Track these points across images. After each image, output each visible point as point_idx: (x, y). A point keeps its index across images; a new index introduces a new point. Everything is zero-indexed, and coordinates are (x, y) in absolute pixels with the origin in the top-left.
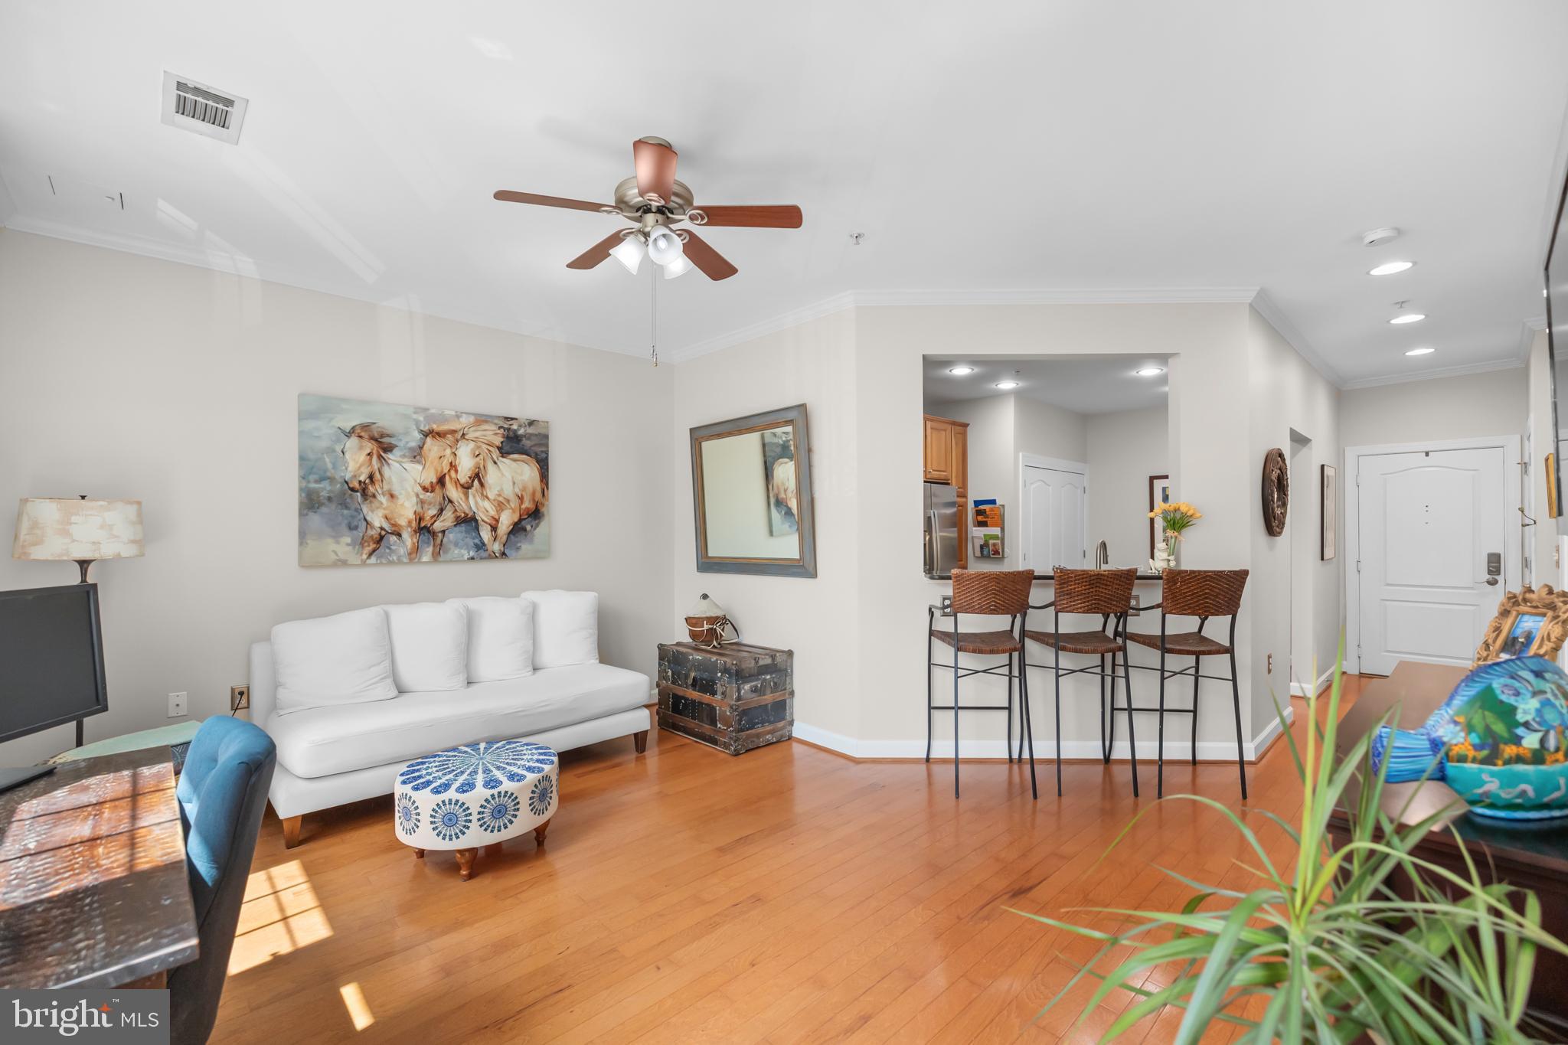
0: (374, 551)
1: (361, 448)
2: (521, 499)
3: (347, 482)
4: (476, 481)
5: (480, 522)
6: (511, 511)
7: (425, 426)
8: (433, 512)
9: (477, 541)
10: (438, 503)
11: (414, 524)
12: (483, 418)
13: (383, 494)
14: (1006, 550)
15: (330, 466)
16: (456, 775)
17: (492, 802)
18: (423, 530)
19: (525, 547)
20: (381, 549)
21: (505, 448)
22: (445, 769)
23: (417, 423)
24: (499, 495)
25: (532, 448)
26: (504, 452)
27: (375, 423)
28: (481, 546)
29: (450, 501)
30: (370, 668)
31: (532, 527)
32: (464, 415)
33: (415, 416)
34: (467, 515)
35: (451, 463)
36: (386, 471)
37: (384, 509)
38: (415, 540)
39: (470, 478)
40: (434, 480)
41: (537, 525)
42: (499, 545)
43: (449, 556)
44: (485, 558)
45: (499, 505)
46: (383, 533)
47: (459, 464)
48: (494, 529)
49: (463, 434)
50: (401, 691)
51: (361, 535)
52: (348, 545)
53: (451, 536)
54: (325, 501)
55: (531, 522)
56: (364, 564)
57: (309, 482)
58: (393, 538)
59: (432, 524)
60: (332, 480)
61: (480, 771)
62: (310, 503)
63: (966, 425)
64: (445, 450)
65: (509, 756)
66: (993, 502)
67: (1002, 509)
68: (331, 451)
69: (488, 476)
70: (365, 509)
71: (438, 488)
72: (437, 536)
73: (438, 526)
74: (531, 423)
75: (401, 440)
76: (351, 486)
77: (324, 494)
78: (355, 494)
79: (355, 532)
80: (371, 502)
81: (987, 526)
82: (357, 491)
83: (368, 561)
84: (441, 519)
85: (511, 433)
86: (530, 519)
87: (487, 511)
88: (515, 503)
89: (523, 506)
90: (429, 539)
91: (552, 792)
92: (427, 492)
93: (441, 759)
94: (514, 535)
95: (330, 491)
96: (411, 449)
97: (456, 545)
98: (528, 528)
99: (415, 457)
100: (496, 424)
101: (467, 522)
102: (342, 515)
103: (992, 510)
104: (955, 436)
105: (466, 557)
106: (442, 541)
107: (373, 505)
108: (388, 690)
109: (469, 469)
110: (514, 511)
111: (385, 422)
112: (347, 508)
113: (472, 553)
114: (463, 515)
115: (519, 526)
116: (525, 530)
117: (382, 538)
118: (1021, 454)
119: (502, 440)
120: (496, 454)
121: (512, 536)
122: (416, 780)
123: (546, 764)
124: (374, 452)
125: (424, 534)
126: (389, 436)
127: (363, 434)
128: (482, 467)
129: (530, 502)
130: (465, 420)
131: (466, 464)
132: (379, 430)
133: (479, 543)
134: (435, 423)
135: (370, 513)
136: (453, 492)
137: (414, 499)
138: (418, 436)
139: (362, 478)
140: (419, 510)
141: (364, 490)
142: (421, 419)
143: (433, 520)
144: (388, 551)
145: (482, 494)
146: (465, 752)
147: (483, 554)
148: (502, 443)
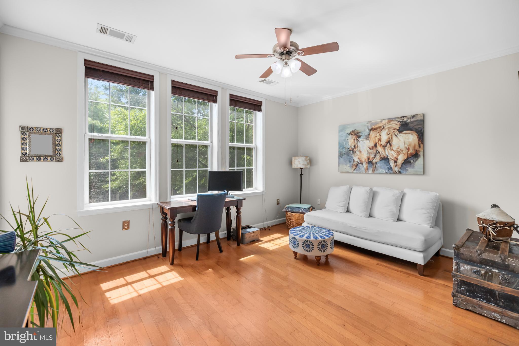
0: (355, 169)
1: (352, 138)
2: (408, 149)
3: (349, 149)
4: (388, 144)
5: (390, 159)
6: (403, 154)
7: (370, 127)
8: (373, 156)
9: (388, 166)
10: (374, 153)
11: (367, 161)
12: (391, 120)
13: (358, 151)
15: (345, 144)
18: (370, 162)
19: (410, 170)
20: (357, 169)
21: (400, 130)
23: (368, 127)
24: (398, 149)
25: (414, 127)
26: (400, 131)
27: (356, 130)
28: (390, 168)
29: (379, 152)
31: (414, 161)
32: (384, 120)
33: (367, 125)
34: (385, 157)
35: (379, 138)
36: (359, 144)
37: (358, 156)
38: (367, 166)
39: (386, 143)
40: (373, 145)
41: (416, 160)
42: (398, 168)
43: (378, 172)
44: (392, 173)
45: (398, 152)
46: (358, 163)
47: (382, 139)
48: (396, 162)
49: (384, 127)
51: (352, 164)
52: (349, 167)
53: (379, 164)
54: (344, 154)
55: (413, 159)
56: (353, 173)
57: (340, 149)
58: (360, 165)
59: (372, 160)
60: (345, 148)
62: (341, 155)
64: (377, 134)
68: (345, 140)
69: (393, 141)
70: (353, 156)
71: (374, 148)
72: (374, 165)
73: (374, 161)
74: (413, 116)
75: (363, 133)
76: (350, 149)
77: (344, 152)
78: (351, 152)
79: (350, 163)
80: (355, 154)
82: (351, 151)
83: (354, 172)
84: (375, 158)
85: (403, 123)
86: (413, 158)
87: (393, 155)
88: (405, 151)
89: (409, 152)
90: (371, 165)
92: (371, 149)
94: (405, 164)
95: (345, 151)
96: (366, 136)
97: (381, 168)
98: (412, 161)
99: (367, 138)
100: (397, 120)
101: (385, 159)
102: (348, 158)
105: (384, 172)
106: (375, 166)
107: (355, 155)
109: (386, 140)
110: (404, 154)
111: (358, 129)
112: (349, 156)
113: (386, 171)
114: (383, 157)
115: (407, 161)
116: (410, 162)
117: (357, 165)
119: (399, 126)
120: (396, 132)
121: (404, 165)
124: (356, 138)
125: (370, 164)
126: (360, 133)
127: (353, 134)
128: (391, 138)
129: (412, 150)
130: (384, 122)
131: (384, 137)
132: (357, 131)
133: (389, 167)
134: (373, 125)
135: (354, 157)
136: (380, 149)
137: (367, 152)
138: (368, 131)
139: (352, 147)
140: (368, 156)
141: (353, 150)
142: (369, 125)
143: (373, 159)
144: (359, 169)
145: (391, 149)
147: (391, 172)
148: (399, 127)
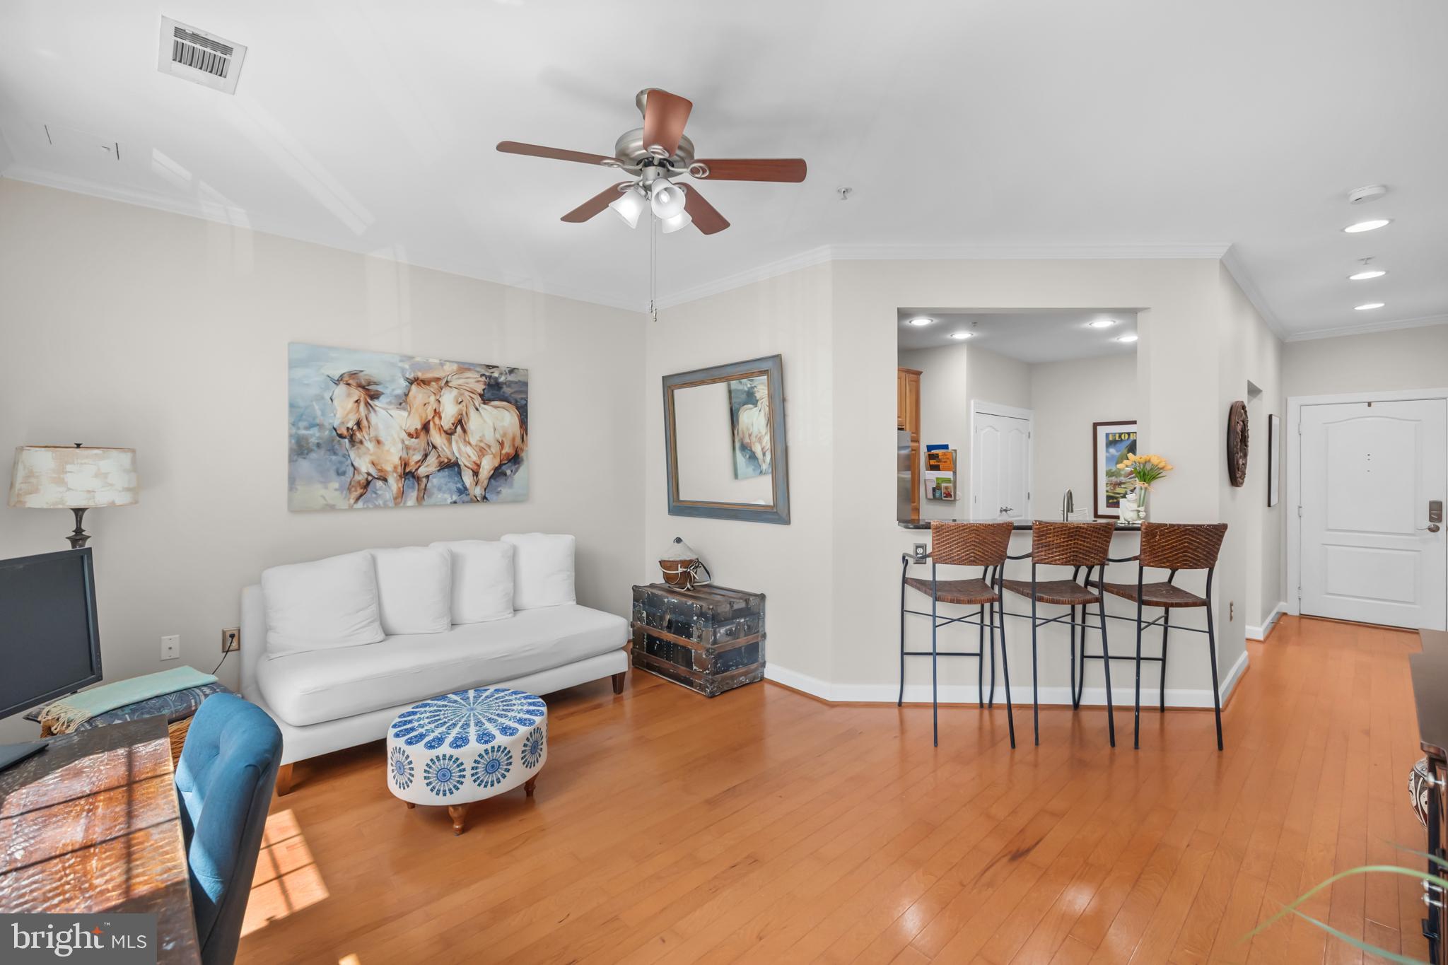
0: (361, 496)
1: (349, 395)
2: (502, 444)
3: (335, 429)
4: (459, 428)
5: (462, 466)
6: (492, 456)
7: (410, 374)
8: (418, 457)
9: (459, 485)
10: (422, 449)
11: (400, 470)
12: (466, 366)
13: (370, 440)
14: (957, 492)
15: (319, 413)
16: (449, 728)
17: (486, 757)
18: (408, 475)
19: (505, 491)
20: (368, 495)
21: (486, 396)
22: (436, 721)
23: (403, 370)
24: (481, 441)
25: (513, 395)
26: (485, 399)
27: (362, 371)
28: (463, 491)
29: (434, 447)
30: (358, 611)
31: (512, 471)
32: (448, 363)
33: (400, 364)
34: (450, 460)
35: (435, 410)
36: (373, 417)
37: (371, 455)
38: (400, 485)
39: (453, 424)
40: (419, 427)
41: (517, 470)
42: (481, 489)
43: (432, 501)
44: (467, 502)
45: (480, 450)
46: (370, 478)
47: (443, 411)
48: (476, 473)
49: (447, 382)
50: (388, 634)
51: (349, 480)
52: (336, 490)
53: (435, 481)
54: (315, 448)
55: (511, 466)
56: (351, 508)
57: (298, 428)
58: (379, 483)
59: (417, 470)
60: (320, 426)
61: (472, 724)
62: (300, 449)
63: (919, 373)
64: (429, 397)
65: (499, 706)
66: (946, 447)
67: (954, 454)
68: (320, 398)
69: (470, 422)
70: (352, 454)
71: (422, 435)
72: (421, 481)
73: (422, 471)
74: (512, 371)
75: (387, 387)
76: (339, 432)
77: (313, 440)
78: (342, 440)
79: (343, 478)
80: (358, 448)
81: (939, 470)
82: (345, 438)
83: (355, 506)
84: (426, 464)
85: (492, 381)
86: (510, 464)
87: (469, 457)
88: (495, 448)
89: (504, 452)
90: (414, 484)
91: (542, 744)
92: (412, 438)
93: (432, 709)
94: (495, 479)
95: (319, 438)
96: (397, 396)
97: (440, 489)
98: (508, 472)
99: (400, 404)
100: (478, 372)
101: (450, 467)
102: (331, 461)
103: (944, 454)
104: (909, 384)
105: (449, 501)
106: (426, 486)
107: (360, 451)
108: (375, 633)
109: (453, 416)
110: (495, 456)
111: (372, 370)
112: (335, 454)
113: (455, 498)
114: (446, 461)
115: (500, 471)
116: (505, 475)
117: (368, 483)
118: (972, 402)
119: (484, 387)
120: (478, 400)
121: (492, 481)
122: (409, 733)
123: (536, 715)
124: (362, 399)
125: (409, 479)
126: (375, 383)
127: (350, 382)
128: (464, 413)
129: (509, 447)
130: (449, 368)
131: (449, 411)
132: (367, 377)
133: (461, 487)
134: (420, 371)
135: (357, 459)
136: (437, 438)
137: (400, 446)
138: (404, 384)
139: (350, 425)
140: (405, 455)
141: (352, 436)
142: (407, 366)
143: (418, 465)
144: (374, 495)
145: (465, 440)
146: (455, 701)
147: (464, 497)
148: (484, 390)
